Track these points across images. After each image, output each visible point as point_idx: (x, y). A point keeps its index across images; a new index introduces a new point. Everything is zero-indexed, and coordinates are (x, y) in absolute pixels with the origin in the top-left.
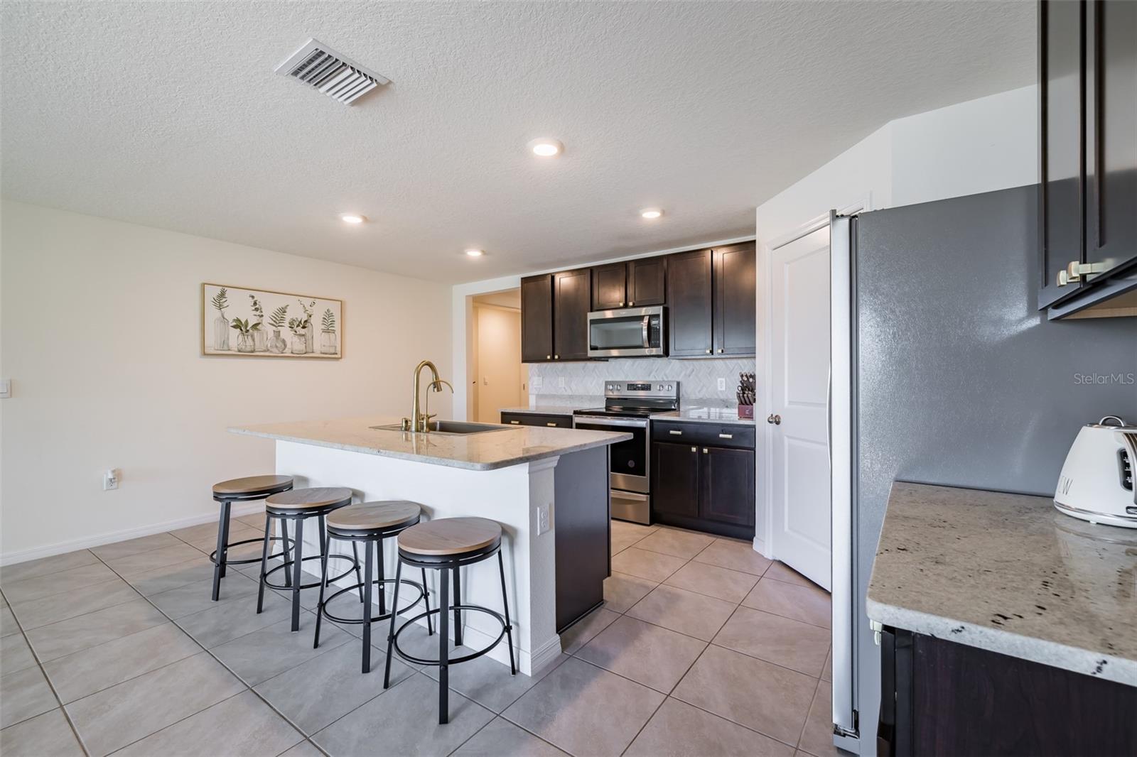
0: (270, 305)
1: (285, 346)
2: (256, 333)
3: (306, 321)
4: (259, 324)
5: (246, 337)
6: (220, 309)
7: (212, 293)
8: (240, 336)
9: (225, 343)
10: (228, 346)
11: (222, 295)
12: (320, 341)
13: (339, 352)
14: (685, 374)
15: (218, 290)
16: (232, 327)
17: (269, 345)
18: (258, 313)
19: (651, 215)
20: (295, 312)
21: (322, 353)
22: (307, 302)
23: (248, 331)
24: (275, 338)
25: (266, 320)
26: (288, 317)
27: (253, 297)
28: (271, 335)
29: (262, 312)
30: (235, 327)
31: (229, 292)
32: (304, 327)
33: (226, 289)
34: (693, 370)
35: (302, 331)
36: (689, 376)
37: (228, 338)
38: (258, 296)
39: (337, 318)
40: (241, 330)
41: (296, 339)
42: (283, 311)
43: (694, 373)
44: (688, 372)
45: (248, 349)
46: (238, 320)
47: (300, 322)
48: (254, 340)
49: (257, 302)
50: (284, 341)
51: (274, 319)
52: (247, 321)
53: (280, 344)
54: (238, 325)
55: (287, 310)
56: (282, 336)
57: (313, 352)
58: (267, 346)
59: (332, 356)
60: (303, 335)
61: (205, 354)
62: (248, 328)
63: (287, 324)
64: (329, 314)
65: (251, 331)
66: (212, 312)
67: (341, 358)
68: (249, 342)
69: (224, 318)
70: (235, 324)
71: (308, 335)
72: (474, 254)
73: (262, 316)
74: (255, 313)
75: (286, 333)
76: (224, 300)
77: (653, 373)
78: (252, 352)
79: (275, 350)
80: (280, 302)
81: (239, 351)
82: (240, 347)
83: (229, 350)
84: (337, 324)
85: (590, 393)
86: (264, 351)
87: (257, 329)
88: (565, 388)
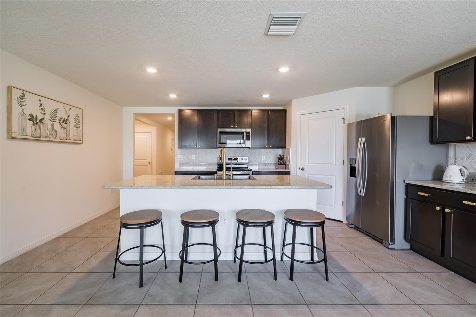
0: (49, 107)
1: (57, 134)
2: (41, 125)
3: (67, 120)
4: (43, 119)
5: (36, 127)
6: (21, 106)
7: (16, 94)
8: (33, 126)
9: (23, 130)
10: (26, 133)
11: (23, 97)
12: (73, 133)
13: (81, 140)
15: (20, 93)
16: (28, 119)
17: (48, 134)
18: (43, 112)
19: (266, 96)
20: (62, 114)
21: (74, 140)
22: (68, 108)
23: (37, 123)
24: (52, 129)
25: (47, 117)
26: (59, 116)
27: (40, 100)
28: (50, 127)
29: (45, 111)
30: (30, 120)
31: (27, 95)
32: (66, 123)
33: (25, 92)
35: (65, 126)
37: (26, 127)
38: (43, 100)
39: (81, 119)
40: (34, 122)
41: (62, 130)
42: (56, 111)
43: (253, 154)
44: (251, 154)
45: (38, 135)
46: (31, 116)
47: (64, 120)
48: (40, 130)
49: (42, 104)
50: (56, 131)
51: (51, 117)
52: (36, 116)
53: (54, 133)
54: (32, 118)
55: (58, 112)
56: (55, 128)
57: (70, 139)
58: (47, 134)
59: (78, 142)
60: (65, 128)
61: (10, 137)
62: (37, 122)
63: (57, 121)
64: (77, 117)
65: (39, 123)
66: (16, 108)
67: (82, 143)
68: (38, 131)
69: (23, 113)
70: (30, 117)
71: (68, 128)
72: (173, 96)
73: (45, 114)
74: (41, 111)
75: (57, 126)
76: (24, 100)
77: (237, 153)
78: (39, 137)
79: (51, 137)
80: (55, 106)
81: (32, 137)
82: (33, 133)
83: (26, 135)
84: (81, 123)
85: (209, 162)
86: (46, 137)
87: (42, 122)
88: (195, 160)
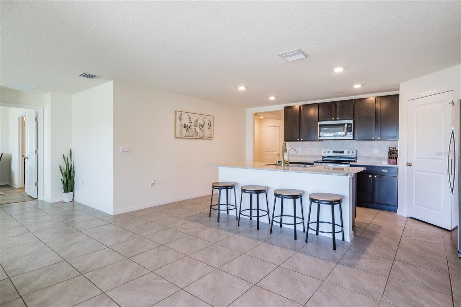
0: (194, 118)
1: (198, 134)
2: (190, 130)
3: (203, 125)
4: (191, 126)
6: (180, 120)
7: (178, 114)
8: (186, 131)
9: (181, 133)
11: (181, 115)
12: (207, 132)
13: (212, 137)
14: (359, 147)
15: (180, 113)
18: (190, 122)
20: (200, 122)
21: (208, 137)
22: (204, 117)
25: (193, 124)
26: (199, 123)
27: (189, 115)
28: (194, 130)
30: (184, 127)
31: (183, 114)
32: (203, 127)
33: (182, 112)
34: (363, 145)
35: (202, 128)
36: (361, 147)
38: (191, 115)
39: (212, 123)
40: (186, 128)
41: (200, 131)
42: (197, 120)
43: (363, 146)
45: (188, 136)
46: (185, 125)
47: (202, 125)
48: (189, 132)
49: (190, 117)
50: (197, 133)
51: (195, 124)
52: (187, 125)
53: (196, 134)
54: (185, 126)
55: (198, 120)
56: (197, 130)
57: (205, 137)
58: (193, 134)
59: (210, 138)
60: (202, 130)
61: (176, 138)
62: (188, 128)
63: (198, 126)
64: (210, 122)
66: (178, 122)
67: (213, 139)
69: (181, 124)
70: (184, 126)
71: (204, 130)
73: (191, 123)
75: (198, 129)
76: (182, 117)
78: (189, 137)
79: (195, 136)
80: (196, 117)
81: (185, 136)
83: (182, 136)
84: (212, 126)
85: (314, 154)
86: (192, 136)
87: (190, 128)
88: (302, 152)
